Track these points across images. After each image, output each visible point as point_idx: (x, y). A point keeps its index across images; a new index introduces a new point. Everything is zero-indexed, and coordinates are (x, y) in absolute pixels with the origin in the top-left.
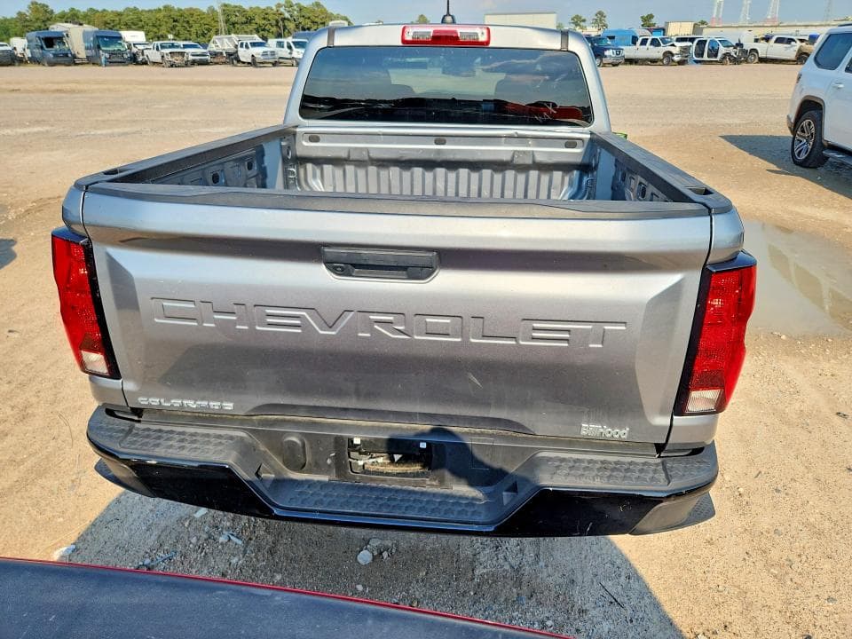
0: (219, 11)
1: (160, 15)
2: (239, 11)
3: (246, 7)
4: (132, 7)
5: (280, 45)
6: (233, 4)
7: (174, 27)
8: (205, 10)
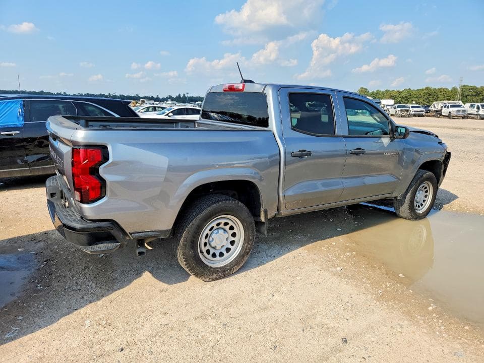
0: (459, 89)
1: (422, 92)
2: (472, 89)
3: (478, 86)
4: (408, 88)
5: (472, 106)
6: (469, 85)
7: (428, 98)
8: (450, 89)
